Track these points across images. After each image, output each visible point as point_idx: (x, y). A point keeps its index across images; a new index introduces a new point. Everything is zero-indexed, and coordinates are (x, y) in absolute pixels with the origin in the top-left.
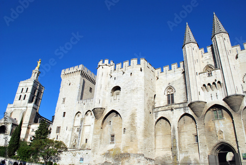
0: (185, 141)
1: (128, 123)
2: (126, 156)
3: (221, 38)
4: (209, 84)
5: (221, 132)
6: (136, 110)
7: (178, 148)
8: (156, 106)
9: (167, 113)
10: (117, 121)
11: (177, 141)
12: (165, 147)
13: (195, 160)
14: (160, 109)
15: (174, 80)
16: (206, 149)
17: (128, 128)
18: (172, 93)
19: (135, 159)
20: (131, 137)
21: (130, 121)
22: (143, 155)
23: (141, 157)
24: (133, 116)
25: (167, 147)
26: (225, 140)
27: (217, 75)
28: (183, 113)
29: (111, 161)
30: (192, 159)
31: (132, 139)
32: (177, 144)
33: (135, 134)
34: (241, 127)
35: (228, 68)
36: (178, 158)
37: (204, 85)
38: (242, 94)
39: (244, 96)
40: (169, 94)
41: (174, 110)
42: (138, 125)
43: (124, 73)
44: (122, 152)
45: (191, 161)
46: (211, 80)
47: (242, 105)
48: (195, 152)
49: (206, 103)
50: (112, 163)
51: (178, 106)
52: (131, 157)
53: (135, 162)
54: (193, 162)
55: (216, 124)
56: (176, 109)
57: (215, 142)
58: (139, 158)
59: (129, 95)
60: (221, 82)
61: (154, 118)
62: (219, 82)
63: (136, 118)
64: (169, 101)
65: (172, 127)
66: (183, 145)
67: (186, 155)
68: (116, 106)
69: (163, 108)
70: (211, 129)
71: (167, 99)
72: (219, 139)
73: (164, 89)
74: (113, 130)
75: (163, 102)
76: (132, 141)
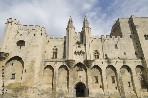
0: (61, 80)
1: (29, 66)
2: (25, 88)
3: (88, 30)
4: (78, 52)
5: (80, 77)
6: (36, 58)
7: (57, 84)
8: (46, 58)
9: (53, 63)
10: (19, 64)
11: (57, 80)
12: (48, 83)
13: (66, 91)
14: (48, 60)
15: (58, 45)
16: (72, 85)
17: (28, 70)
18: (56, 52)
19: (32, 91)
20: (30, 76)
21: (31, 65)
22: (37, 88)
23: (35, 89)
24: (33, 62)
25: (50, 83)
26: (82, 81)
27: (82, 48)
28: (62, 64)
29: (10, 92)
30: (64, 90)
31: (30, 77)
32: (57, 82)
33: (33, 74)
34: (90, 76)
35: (89, 46)
36: (56, 90)
37: (76, 52)
38: (93, 59)
39: (93, 61)
40: (54, 52)
41: (57, 62)
42: (36, 68)
43: (29, 33)
44: (22, 86)
45: (63, 92)
46: (79, 50)
47: (92, 65)
48: (66, 87)
49: (75, 61)
50: (12, 93)
51: (60, 60)
52: (29, 89)
53: (31, 92)
54: (64, 92)
55: (78, 73)
56: (58, 61)
57: (77, 82)
58: (34, 90)
59: (31, 48)
60: (84, 52)
61: (44, 65)
62: (83, 52)
63: (35, 63)
64: (53, 56)
65: (55, 71)
66: (59, 83)
67: (61, 88)
68: (20, 53)
69: (50, 60)
70: (76, 75)
71: (52, 55)
72: (79, 81)
73: (51, 49)
74: (15, 70)
75: (50, 56)
76: (30, 78)
